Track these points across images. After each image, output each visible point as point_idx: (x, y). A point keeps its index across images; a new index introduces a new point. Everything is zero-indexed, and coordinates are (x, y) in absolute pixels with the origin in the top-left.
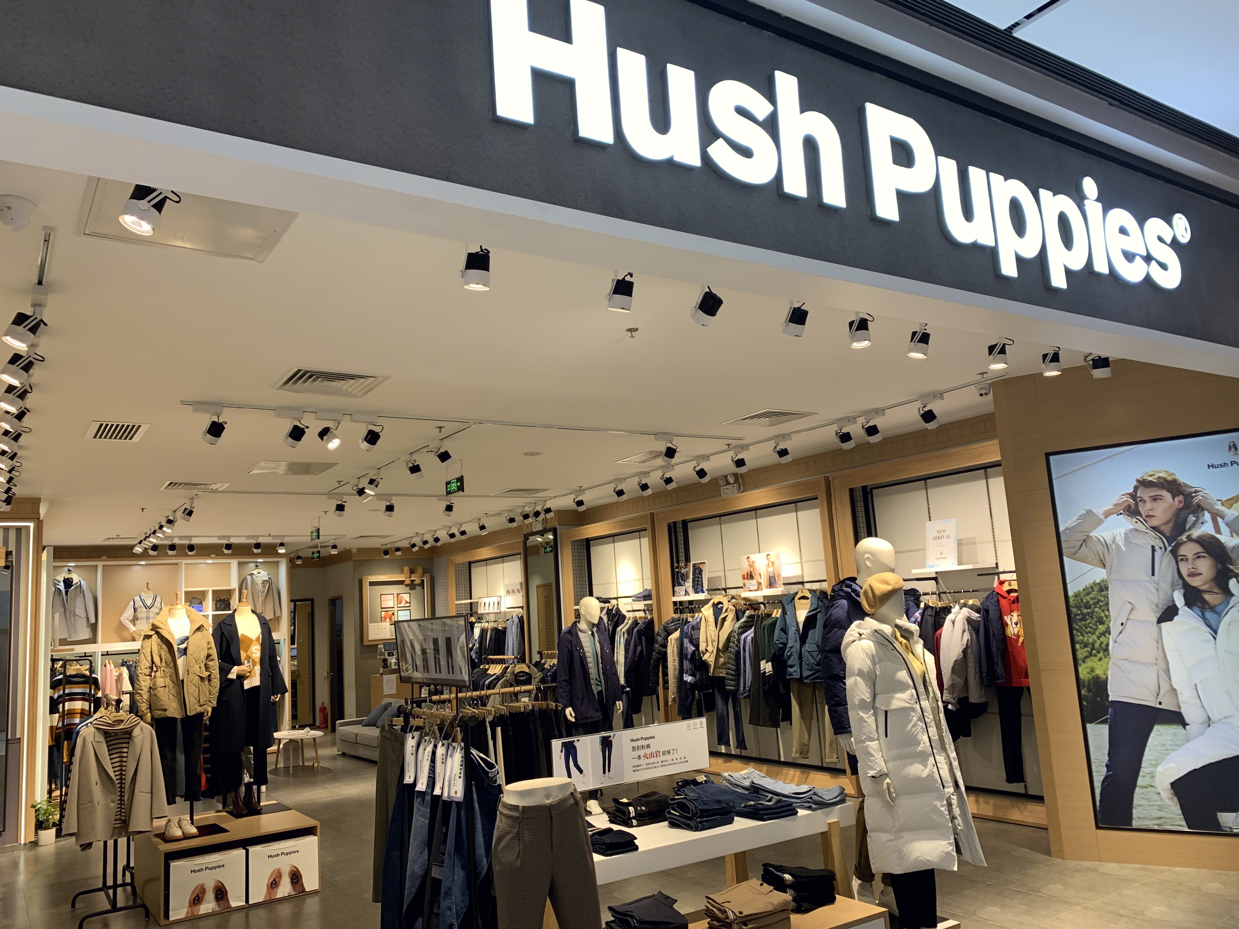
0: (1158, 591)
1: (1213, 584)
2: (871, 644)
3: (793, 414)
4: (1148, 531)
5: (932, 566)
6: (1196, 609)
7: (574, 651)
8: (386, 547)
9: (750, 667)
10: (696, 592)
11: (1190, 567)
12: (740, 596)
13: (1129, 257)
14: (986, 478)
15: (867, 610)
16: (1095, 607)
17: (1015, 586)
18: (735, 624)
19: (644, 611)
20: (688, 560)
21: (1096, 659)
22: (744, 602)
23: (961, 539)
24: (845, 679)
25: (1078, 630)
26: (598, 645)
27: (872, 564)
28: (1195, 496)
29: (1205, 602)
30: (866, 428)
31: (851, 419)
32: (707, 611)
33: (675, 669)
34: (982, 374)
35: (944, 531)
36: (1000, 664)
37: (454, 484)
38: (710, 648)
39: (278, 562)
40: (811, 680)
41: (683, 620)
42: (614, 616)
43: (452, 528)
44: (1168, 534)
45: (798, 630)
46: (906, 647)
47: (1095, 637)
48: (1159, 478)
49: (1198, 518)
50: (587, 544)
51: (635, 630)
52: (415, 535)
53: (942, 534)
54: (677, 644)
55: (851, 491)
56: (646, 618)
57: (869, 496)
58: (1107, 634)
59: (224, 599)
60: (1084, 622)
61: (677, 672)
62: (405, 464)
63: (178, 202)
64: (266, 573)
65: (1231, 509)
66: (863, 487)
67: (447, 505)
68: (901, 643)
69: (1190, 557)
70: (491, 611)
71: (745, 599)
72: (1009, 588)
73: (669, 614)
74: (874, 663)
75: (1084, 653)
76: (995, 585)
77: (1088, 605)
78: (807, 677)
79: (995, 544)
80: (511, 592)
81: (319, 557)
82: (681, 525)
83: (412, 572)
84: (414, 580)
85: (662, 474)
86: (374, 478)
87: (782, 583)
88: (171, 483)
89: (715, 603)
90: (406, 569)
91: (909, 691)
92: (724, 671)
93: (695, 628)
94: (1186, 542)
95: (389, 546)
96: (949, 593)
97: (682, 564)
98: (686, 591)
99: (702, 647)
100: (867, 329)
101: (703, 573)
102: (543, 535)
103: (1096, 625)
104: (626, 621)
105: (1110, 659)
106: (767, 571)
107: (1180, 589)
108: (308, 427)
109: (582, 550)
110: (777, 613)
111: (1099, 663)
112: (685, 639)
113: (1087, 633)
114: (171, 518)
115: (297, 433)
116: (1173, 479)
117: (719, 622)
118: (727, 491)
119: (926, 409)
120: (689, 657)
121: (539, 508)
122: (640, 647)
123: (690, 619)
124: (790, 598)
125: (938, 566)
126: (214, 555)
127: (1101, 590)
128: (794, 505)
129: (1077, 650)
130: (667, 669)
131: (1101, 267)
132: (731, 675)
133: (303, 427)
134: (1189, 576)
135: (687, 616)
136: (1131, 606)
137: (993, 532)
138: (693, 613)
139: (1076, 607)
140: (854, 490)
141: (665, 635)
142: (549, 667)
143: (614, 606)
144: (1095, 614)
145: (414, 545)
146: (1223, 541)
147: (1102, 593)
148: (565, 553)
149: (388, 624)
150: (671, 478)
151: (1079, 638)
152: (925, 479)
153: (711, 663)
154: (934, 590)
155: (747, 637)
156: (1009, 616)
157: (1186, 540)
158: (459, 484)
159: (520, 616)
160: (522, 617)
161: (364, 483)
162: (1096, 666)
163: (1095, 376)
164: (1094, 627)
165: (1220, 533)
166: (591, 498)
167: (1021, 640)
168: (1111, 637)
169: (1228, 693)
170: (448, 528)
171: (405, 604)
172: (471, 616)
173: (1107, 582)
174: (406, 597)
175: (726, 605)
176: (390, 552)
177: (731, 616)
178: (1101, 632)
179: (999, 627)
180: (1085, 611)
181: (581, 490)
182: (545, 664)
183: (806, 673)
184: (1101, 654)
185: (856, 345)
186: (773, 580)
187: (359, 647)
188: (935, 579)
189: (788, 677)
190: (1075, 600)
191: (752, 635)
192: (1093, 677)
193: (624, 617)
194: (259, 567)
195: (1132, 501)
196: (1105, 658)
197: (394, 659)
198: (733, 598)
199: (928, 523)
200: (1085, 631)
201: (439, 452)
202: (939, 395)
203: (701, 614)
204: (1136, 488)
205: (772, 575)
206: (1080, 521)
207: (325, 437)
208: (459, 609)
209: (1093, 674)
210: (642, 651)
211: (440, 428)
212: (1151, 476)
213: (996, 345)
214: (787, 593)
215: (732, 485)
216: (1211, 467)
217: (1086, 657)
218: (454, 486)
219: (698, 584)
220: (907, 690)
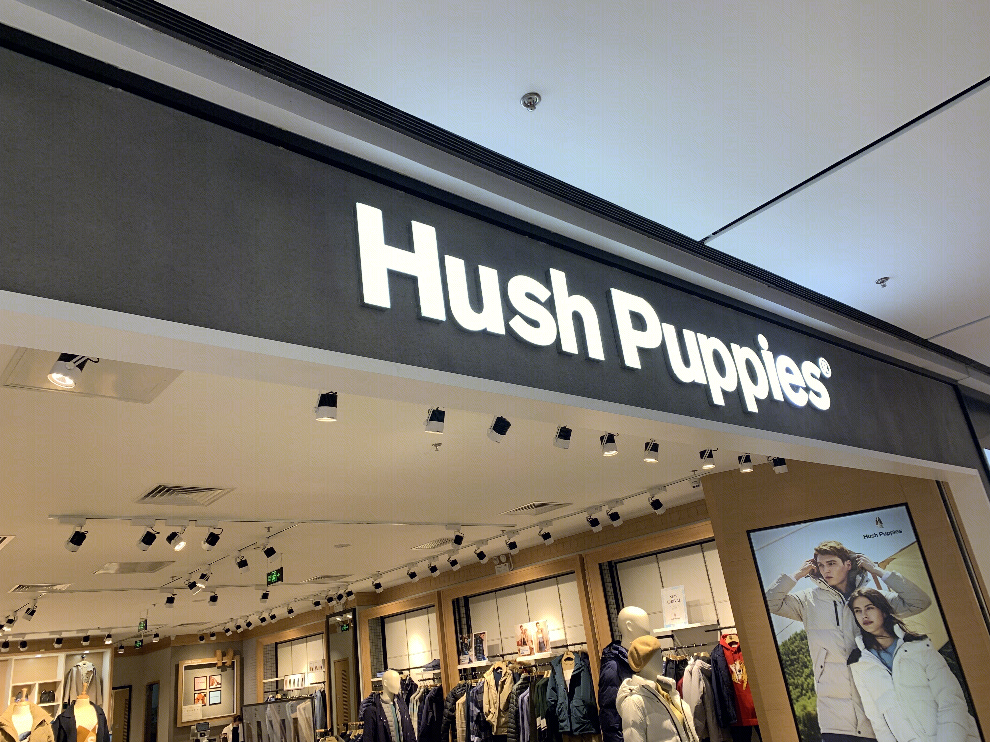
0: (843, 638)
1: (882, 629)
2: (640, 698)
3: (554, 505)
4: (829, 589)
5: (669, 626)
6: (873, 650)
7: (378, 721)
8: (201, 633)
9: (528, 725)
10: (478, 659)
11: (864, 617)
12: (516, 660)
13: (795, 388)
14: (703, 551)
15: (634, 668)
16: (800, 654)
17: (736, 639)
18: (513, 686)
19: (433, 679)
20: (469, 631)
21: (806, 698)
22: (519, 666)
23: (689, 602)
24: (621, 730)
25: (789, 674)
26: (399, 714)
27: (632, 629)
28: (859, 560)
29: (878, 645)
30: (610, 515)
31: (598, 508)
32: (489, 676)
33: (463, 731)
34: (694, 471)
35: (675, 596)
36: (731, 706)
37: (274, 575)
38: (492, 710)
39: (102, 653)
40: (579, 732)
41: (468, 686)
42: (407, 685)
43: (264, 613)
44: (844, 591)
45: (566, 688)
46: (668, 699)
47: (803, 679)
48: (831, 547)
49: (863, 577)
50: (382, 621)
51: (427, 698)
52: (230, 620)
53: (674, 598)
54: (464, 708)
55: (600, 565)
56: (436, 686)
57: (614, 568)
58: (811, 676)
59: (50, 692)
60: (793, 667)
61: (465, 734)
62: (234, 560)
63: (96, 362)
64: (91, 664)
65: (886, 569)
66: (608, 562)
67: (264, 594)
68: (663, 696)
69: (863, 609)
70: (296, 687)
71: (520, 663)
72: (731, 641)
73: (456, 681)
74: (644, 715)
75: (796, 694)
76: (719, 640)
77: (794, 652)
78: (576, 730)
79: (715, 605)
80: (314, 669)
81: (141, 646)
82: (463, 601)
83: (224, 655)
84: (225, 663)
85: (448, 557)
86: (205, 573)
87: (550, 647)
88: (20, 586)
89: (495, 668)
90: (219, 653)
91: (674, 737)
92: (506, 730)
93: (479, 693)
94: (858, 597)
95: (205, 632)
96: (684, 648)
97: (465, 635)
98: (470, 659)
99: (486, 709)
100: (614, 442)
101: (484, 642)
102: (342, 616)
103: (803, 669)
104: (418, 690)
105: (817, 697)
106: (537, 637)
107: (860, 635)
108: (159, 533)
109: (378, 627)
110: (548, 674)
111: (809, 701)
112: (471, 703)
113: (796, 676)
114: (11, 618)
115: (149, 539)
116: (841, 547)
117: (499, 686)
118: (500, 569)
119: (654, 499)
120: (475, 719)
121: (341, 592)
122: (431, 713)
123: (474, 685)
124: (558, 660)
125: (674, 625)
126: (43, 650)
127: (802, 639)
128: (555, 579)
129: (791, 691)
130: (456, 731)
131: (778, 397)
132: (512, 733)
133: (154, 533)
134: (864, 624)
135: (471, 681)
136: (825, 651)
137: (712, 595)
138: (476, 678)
139: (785, 654)
140: (602, 564)
141: (453, 700)
142: (354, 738)
143: (407, 676)
144: (800, 659)
145: (228, 630)
146: (884, 595)
147: (803, 642)
148: (363, 631)
149: (201, 705)
150: (455, 560)
151: (791, 681)
152: (656, 553)
153: (494, 723)
154: (672, 646)
155: (524, 697)
156: (733, 665)
157: (857, 595)
158: (279, 575)
159: (322, 690)
160: (324, 691)
161: (195, 577)
162: (807, 704)
163: (776, 472)
164: (801, 671)
165: (881, 589)
166: (386, 581)
167: (745, 684)
168: (815, 678)
169: (908, 720)
170: (260, 614)
171: (216, 685)
172: (277, 693)
173: (805, 632)
174: (218, 679)
175: (505, 670)
176: (205, 638)
177: (509, 679)
178: (807, 674)
179: (727, 674)
180: (792, 657)
181: (379, 574)
182: (350, 735)
183: (575, 726)
184: (809, 694)
185: (607, 454)
186: (542, 644)
187: (172, 730)
188: (672, 636)
189: (560, 731)
190: (783, 649)
191: (528, 695)
192: (806, 714)
193: (416, 686)
194: (85, 658)
195: (814, 566)
196: (813, 696)
197: (206, 739)
198: (510, 663)
199: (662, 590)
200: (794, 674)
201: (265, 549)
202: (663, 488)
203: (483, 679)
204: (816, 556)
205: (541, 641)
206: (779, 583)
207: (173, 541)
208: (266, 688)
209: (806, 711)
210: (433, 716)
211: (269, 528)
212: (825, 545)
213: (705, 451)
214: (555, 656)
215: (504, 564)
216: (866, 538)
217: (798, 697)
218: (274, 577)
219: (479, 653)
220: (673, 737)
